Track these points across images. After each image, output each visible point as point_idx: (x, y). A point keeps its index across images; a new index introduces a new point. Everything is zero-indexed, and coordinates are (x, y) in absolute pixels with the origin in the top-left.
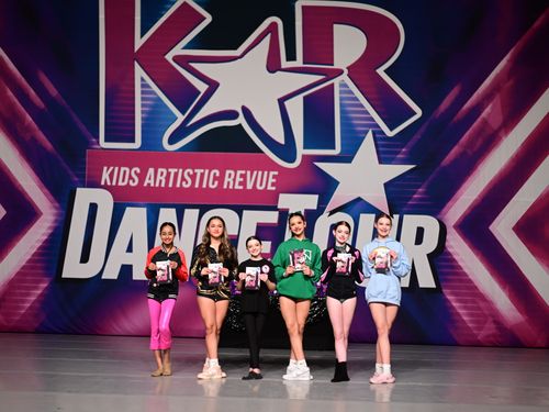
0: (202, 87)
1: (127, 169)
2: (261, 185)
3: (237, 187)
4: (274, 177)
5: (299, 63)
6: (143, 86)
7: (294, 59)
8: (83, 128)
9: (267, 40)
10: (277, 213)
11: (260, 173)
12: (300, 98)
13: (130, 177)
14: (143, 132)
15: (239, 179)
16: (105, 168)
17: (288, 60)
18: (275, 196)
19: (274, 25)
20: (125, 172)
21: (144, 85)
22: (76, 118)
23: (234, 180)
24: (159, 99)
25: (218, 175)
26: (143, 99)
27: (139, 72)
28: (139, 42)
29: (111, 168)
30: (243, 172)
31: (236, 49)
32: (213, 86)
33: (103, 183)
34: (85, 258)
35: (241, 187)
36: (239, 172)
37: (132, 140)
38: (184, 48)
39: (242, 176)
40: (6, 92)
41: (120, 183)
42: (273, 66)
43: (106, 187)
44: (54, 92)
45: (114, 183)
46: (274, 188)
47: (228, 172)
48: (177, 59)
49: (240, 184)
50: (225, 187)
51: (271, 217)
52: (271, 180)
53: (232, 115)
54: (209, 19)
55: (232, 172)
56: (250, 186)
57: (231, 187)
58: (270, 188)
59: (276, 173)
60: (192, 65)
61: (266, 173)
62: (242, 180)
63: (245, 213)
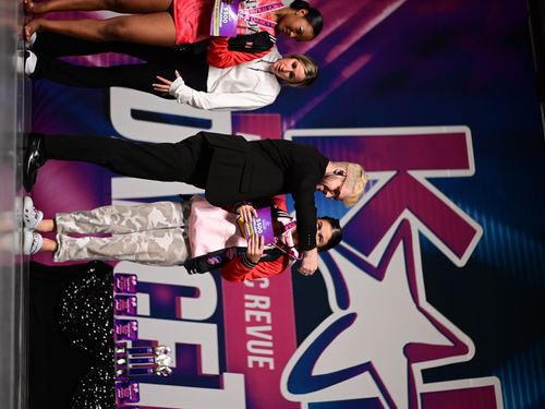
0: (374, 258)
2: (254, 347)
3: (248, 314)
4: (266, 364)
5: (421, 387)
7: (425, 381)
8: (308, 108)
9: (445, 342)
10: (217, 372)
11: (270, 344)
12: (375, 393)
15: (258, 315)
17: (423, 371)
18: (240, 368)
19: (463, 349)
21: (369, 185)
22: (318, 100)
23: (257, 309)
25: (263, 286)
28: (420, 176)
30: (269, 321)
31: (429, 299)
32: (378, 273)
34: (138, 115)
35: (248, 319)
36: (268, 315)
38: (421, 236)
39: (264, 318)
40: (340, 17)
42: (414, 352)
44: (348, 72)
46: (250, 365)
47: (267, 299)
48: (405, 223)
49: (253, 317)
50: (247, 297)
51: (210, 365)
52: (261, 361)
53: (344, 301)
54: (460, 262)
55: (267, 306)
56: (251, 331)
57: (247, 305)
58: (251, 360)
59: (272, 367)
60: (400, 247)
61: (271, 352)
62: (258, 319)
63: (214, 327)
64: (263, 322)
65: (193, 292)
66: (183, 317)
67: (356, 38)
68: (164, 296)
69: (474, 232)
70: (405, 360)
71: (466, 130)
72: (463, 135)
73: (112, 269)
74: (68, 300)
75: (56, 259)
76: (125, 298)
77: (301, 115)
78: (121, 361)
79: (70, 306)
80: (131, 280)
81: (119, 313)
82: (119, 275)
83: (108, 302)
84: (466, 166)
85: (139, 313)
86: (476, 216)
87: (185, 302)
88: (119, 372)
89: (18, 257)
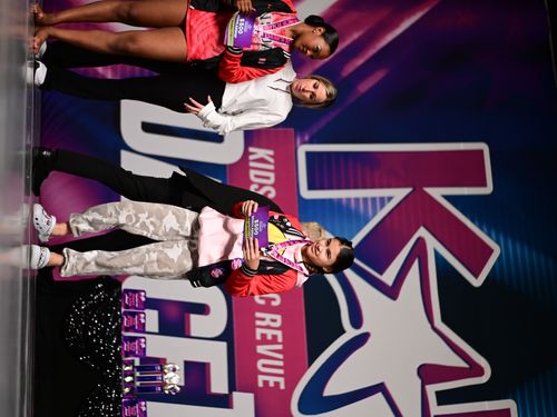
0: (388, 277)
1: (272, 181)
2: (264, 366)
3: (259, 332)
4: (277, 384)
5: (435, 409)
6: (382, 199)
7: (439, 403)
8: (322, 123)
9: (460, 363)
10: (227, 392)
11: (281, 363)
13: (261, 186)
14: (323, 201)
15: (270, 334)
16: (271, 152)
17: (438, 393)
18: (250, 387)
19: (479, 371)
20: (268, 178)
21: (383, 202)
23: (268, 327)
24: (367, 221)
25: (274, 304)
26: (365, 200)
27: (399, 194)
28: (436, 193)
29: (272, 160)
30: (280, 339)
31: (444, 320)
32: (392, 292)
33: (251, 149)
34: (149, 128)
35: (258, 337)
36: (279, 334)
37: (311, 186)
38: (437, 255)
39: (275, 337)
40: (357, 30)
41: (252, 173)
42: (428, 373)
43: (246, 153)
44: (364, 87)
45: (252, 164)
46: (261, 384)
47: (278, 317)
48: (421, 241)
49: (264, 336)
50: (258, 315)
51: (219, 384)
52: (272, 380)
53: (357, 320)
54: (477, 282)
55: (278, 324)
56: (261, 349)
57: (258, 323)
58: (261, 379)
59: (282, 387)
60: (416, 264)
61: (281, 372)
62: (269, 337)
63: (223, 345)
64: (274, 340)
65: (202, 309)
66: (193, 334)
67: (372, 52)
68: (173, 313)
69: (491, 251)
70: (419, 381)
71: (483, 147)
72: (481, 152)
73: (120, 284)
74: (75, 316)
75: (64, 273)
76: (133, 314)
77: (315, 130)
78: (128, 379)
79: (77, 322)
80: (140, 295)
81: (127, 330)
82: (127, 291)
83: (116, 318)
84: (484, 184)
85: (147, 330)
86: (493, 234)
87: (195, 319)
88: (127, 390)
89: (25, 271)
